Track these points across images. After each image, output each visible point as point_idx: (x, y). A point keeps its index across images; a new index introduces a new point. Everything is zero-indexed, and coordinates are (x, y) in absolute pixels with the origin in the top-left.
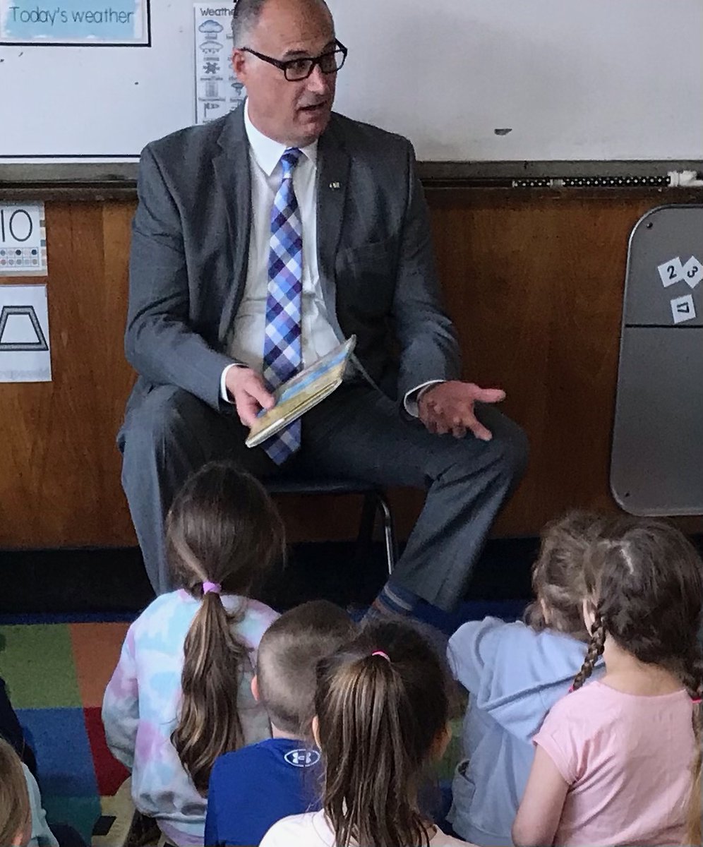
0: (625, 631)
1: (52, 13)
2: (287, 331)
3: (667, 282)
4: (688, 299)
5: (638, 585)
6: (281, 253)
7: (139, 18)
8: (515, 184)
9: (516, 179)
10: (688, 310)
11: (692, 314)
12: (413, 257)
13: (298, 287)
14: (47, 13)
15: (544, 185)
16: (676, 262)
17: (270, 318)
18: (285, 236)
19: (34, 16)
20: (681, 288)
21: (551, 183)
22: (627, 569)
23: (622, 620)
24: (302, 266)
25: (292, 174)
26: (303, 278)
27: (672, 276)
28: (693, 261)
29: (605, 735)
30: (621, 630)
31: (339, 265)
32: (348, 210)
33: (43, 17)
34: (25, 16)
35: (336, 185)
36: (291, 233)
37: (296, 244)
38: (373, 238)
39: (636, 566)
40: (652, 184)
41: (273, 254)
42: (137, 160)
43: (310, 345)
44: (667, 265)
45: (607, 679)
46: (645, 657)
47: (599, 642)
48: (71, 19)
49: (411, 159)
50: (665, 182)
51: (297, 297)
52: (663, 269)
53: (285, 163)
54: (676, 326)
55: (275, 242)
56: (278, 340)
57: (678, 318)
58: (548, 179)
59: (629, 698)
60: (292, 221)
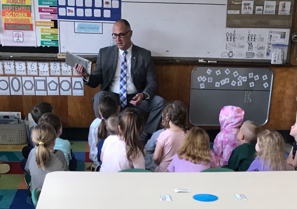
0: (173, 120)
1: (85, 27)
2: (124, 83)
3: (199, 81)
4: (203, 84)
5: (175, 110)
6: (123, 69)
7: (100, 29)
8: (170, 61)
9: (170, 60)
10: (203, 86)
11: (204, 87)
12: (150, 72)
13: (126, 75)
14: (84, 27)
15: (175, 61)
16: (201, 77)
17: (121, 81)
18: (124, 66)
19: (82, 28)
20: (202, 82)
21: (176, 61)
22: (173, 108)
23: (172, 117)
24: (127, 71)
25: (126, 55)
26: (127, 73)
27: (200, 80)
28: (204, 77)
29: (168, 139)
30: (172, 119)
31: (135, 73)
32: (137, 62)
33: (83, 28)
34: (80, 28)
35: (135, 58)
36: (125, 66)
37: (126, 68)
38: (141, 67)
39: (175, 107)
40: (195, 62)
41: (121, 69)
42: (98, 55)
43: (128, 87)
44: (199, 77)
45: (170, 129)
46: (176, 124)
47: (168, 121)
48: (88, 29)
49: (150, 56)
50: (198, 61)
51: (126, 77)
52: (198, 78)
53: (124, 53)
54: (201, 89)
55: (122, 67)
56: (122, 85)
57: (201, 88)
58: (176, 60)
59: (173, 132)
60: (125, 63)
